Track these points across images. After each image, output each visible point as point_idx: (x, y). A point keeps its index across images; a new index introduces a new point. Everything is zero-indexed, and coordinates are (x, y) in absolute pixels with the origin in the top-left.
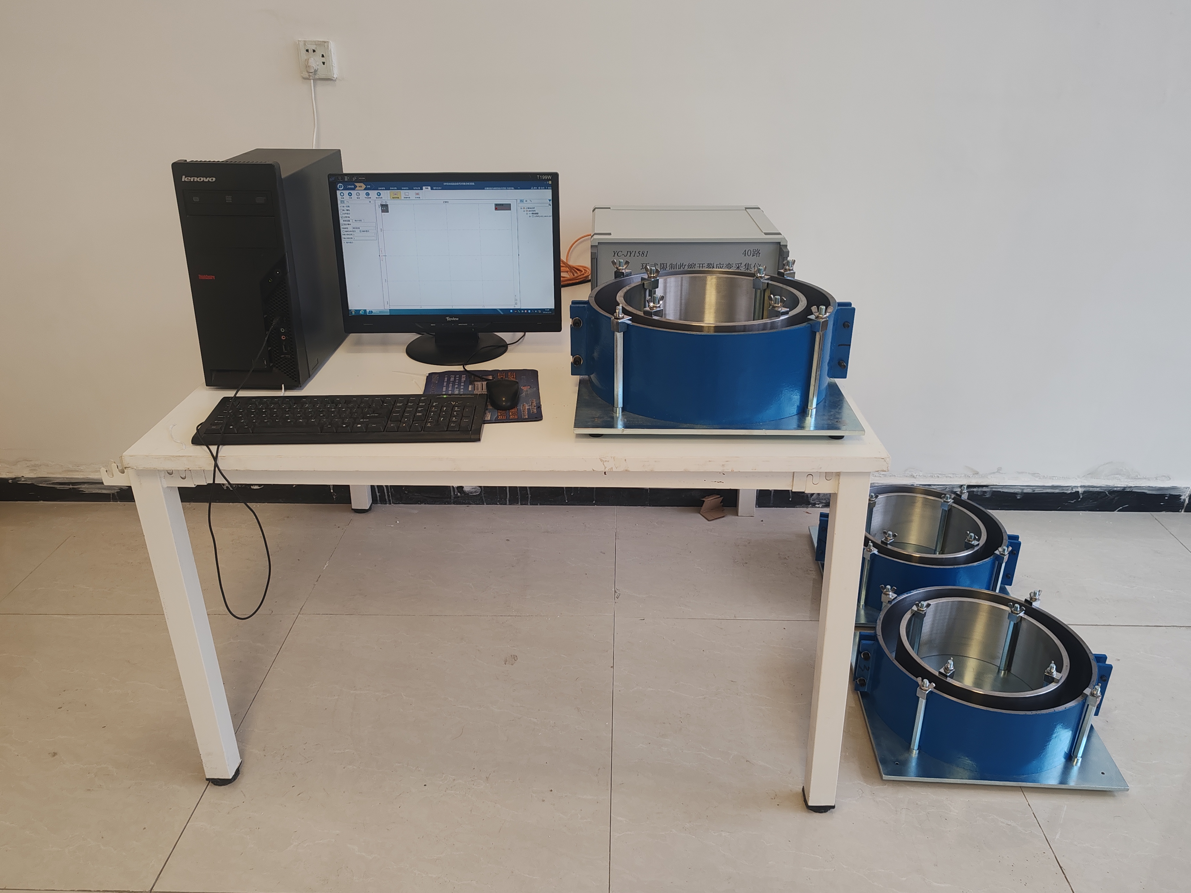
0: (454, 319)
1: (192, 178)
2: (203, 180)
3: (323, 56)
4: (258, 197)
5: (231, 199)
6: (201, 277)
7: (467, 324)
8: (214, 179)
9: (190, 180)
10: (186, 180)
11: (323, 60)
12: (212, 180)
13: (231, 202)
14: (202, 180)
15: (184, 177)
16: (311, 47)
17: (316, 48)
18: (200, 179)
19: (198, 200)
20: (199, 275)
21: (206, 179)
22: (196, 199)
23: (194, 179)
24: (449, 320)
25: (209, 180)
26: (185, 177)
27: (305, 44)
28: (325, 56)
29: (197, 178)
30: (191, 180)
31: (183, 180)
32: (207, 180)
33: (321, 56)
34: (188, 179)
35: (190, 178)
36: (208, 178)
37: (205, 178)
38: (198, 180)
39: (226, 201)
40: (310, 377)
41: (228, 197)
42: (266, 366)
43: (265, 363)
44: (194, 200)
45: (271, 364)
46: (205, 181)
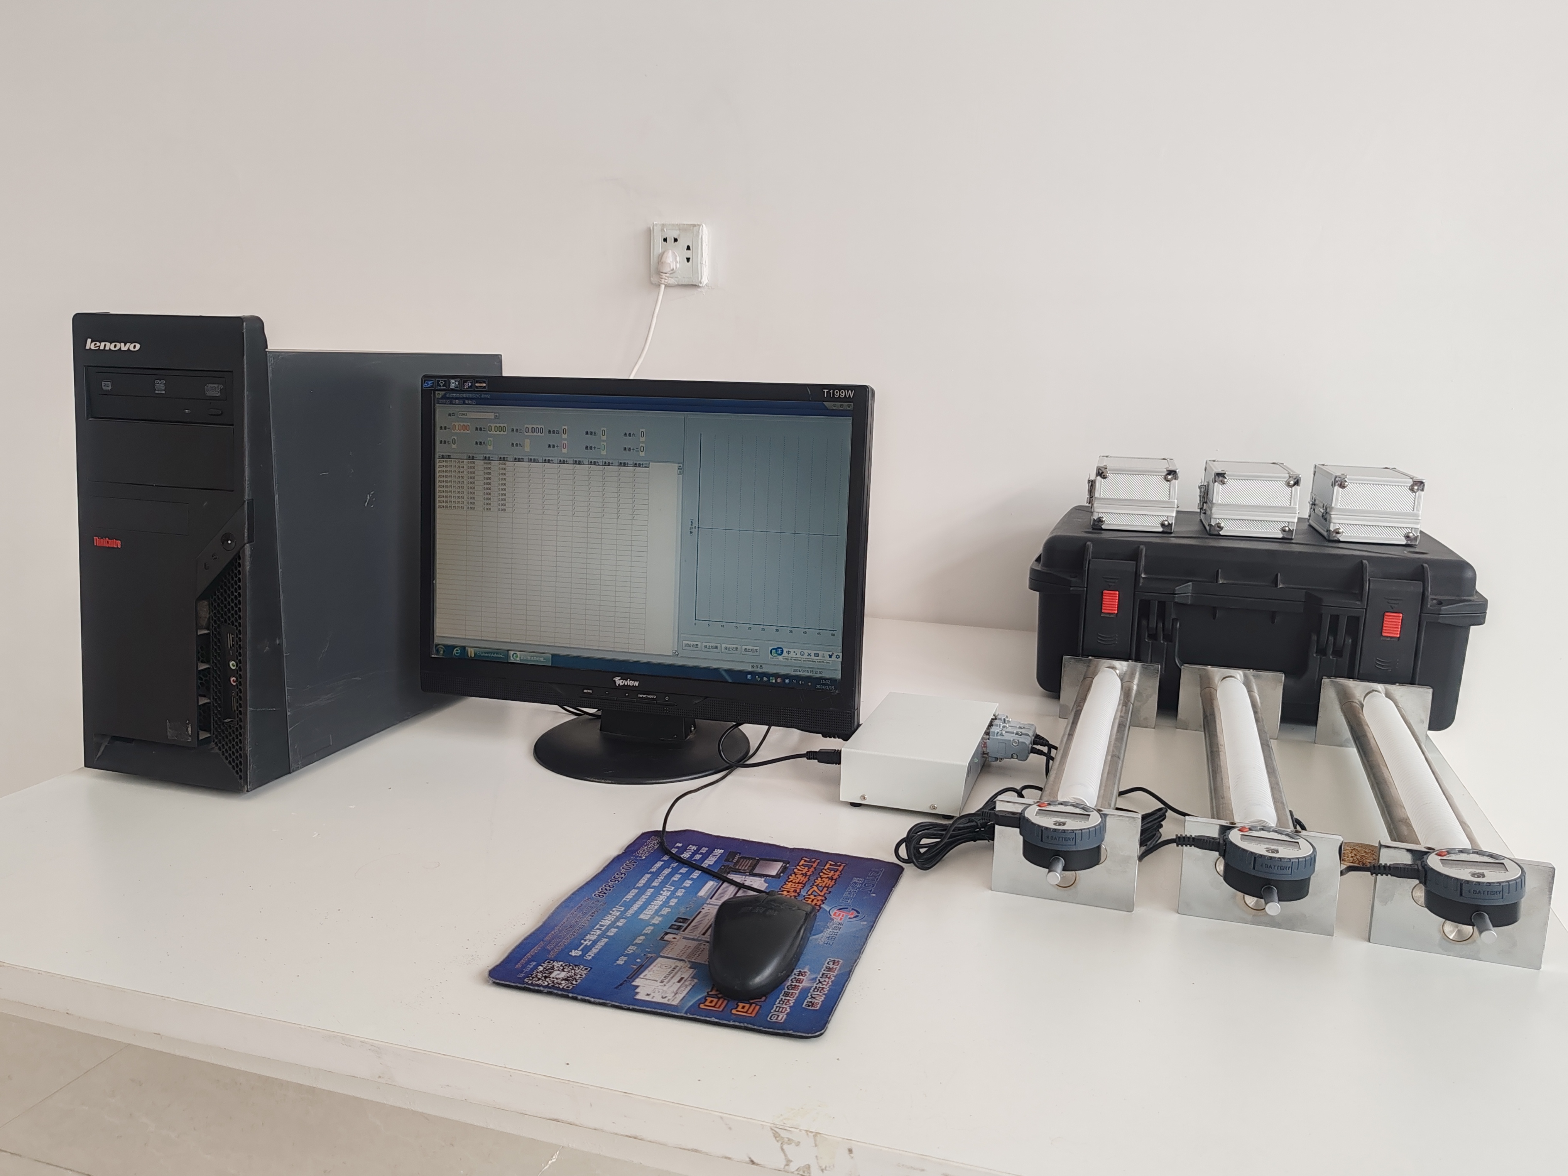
0: (630, 683)
1: (103, 344)
2: (120, 348)
3: (688, 248)
4: (210, 385)
5: (163, 388)
6: (98, 541)
7: (654, 697)
8: (138, 346)
9: (99, 346)
10: (93, 348)
11: (689, 254)
12: (135, 347)
13: (164, 392)
14: (117, 348)
15: (89, 340)
16: (671, 236)
17: (679, 235)
18: (115, 346)
19: (110, 388)
20: (95, 537)
21: (125, 345)
22: (107, 386)
23: (105, 345)
24: (619, 685)
25: (129, 348)
26: (91, 343)
27: (663, 230)
28: (691, 248)
29: (111, 343)
30: (101, 348)
31: (87, 347)
32: (125, 349)
33: (686, 247)
34: (95, 344)
35: (98, 344)
36: (128, 344)
37: (122, 344)
38: (112, 347)
39: (155, 390)
40: (290, 773)
41: (158, 383)
42: (190, 736)
43: (190, 732)
44: (103, 388)
45: (203, 735)
46: (122, 349)
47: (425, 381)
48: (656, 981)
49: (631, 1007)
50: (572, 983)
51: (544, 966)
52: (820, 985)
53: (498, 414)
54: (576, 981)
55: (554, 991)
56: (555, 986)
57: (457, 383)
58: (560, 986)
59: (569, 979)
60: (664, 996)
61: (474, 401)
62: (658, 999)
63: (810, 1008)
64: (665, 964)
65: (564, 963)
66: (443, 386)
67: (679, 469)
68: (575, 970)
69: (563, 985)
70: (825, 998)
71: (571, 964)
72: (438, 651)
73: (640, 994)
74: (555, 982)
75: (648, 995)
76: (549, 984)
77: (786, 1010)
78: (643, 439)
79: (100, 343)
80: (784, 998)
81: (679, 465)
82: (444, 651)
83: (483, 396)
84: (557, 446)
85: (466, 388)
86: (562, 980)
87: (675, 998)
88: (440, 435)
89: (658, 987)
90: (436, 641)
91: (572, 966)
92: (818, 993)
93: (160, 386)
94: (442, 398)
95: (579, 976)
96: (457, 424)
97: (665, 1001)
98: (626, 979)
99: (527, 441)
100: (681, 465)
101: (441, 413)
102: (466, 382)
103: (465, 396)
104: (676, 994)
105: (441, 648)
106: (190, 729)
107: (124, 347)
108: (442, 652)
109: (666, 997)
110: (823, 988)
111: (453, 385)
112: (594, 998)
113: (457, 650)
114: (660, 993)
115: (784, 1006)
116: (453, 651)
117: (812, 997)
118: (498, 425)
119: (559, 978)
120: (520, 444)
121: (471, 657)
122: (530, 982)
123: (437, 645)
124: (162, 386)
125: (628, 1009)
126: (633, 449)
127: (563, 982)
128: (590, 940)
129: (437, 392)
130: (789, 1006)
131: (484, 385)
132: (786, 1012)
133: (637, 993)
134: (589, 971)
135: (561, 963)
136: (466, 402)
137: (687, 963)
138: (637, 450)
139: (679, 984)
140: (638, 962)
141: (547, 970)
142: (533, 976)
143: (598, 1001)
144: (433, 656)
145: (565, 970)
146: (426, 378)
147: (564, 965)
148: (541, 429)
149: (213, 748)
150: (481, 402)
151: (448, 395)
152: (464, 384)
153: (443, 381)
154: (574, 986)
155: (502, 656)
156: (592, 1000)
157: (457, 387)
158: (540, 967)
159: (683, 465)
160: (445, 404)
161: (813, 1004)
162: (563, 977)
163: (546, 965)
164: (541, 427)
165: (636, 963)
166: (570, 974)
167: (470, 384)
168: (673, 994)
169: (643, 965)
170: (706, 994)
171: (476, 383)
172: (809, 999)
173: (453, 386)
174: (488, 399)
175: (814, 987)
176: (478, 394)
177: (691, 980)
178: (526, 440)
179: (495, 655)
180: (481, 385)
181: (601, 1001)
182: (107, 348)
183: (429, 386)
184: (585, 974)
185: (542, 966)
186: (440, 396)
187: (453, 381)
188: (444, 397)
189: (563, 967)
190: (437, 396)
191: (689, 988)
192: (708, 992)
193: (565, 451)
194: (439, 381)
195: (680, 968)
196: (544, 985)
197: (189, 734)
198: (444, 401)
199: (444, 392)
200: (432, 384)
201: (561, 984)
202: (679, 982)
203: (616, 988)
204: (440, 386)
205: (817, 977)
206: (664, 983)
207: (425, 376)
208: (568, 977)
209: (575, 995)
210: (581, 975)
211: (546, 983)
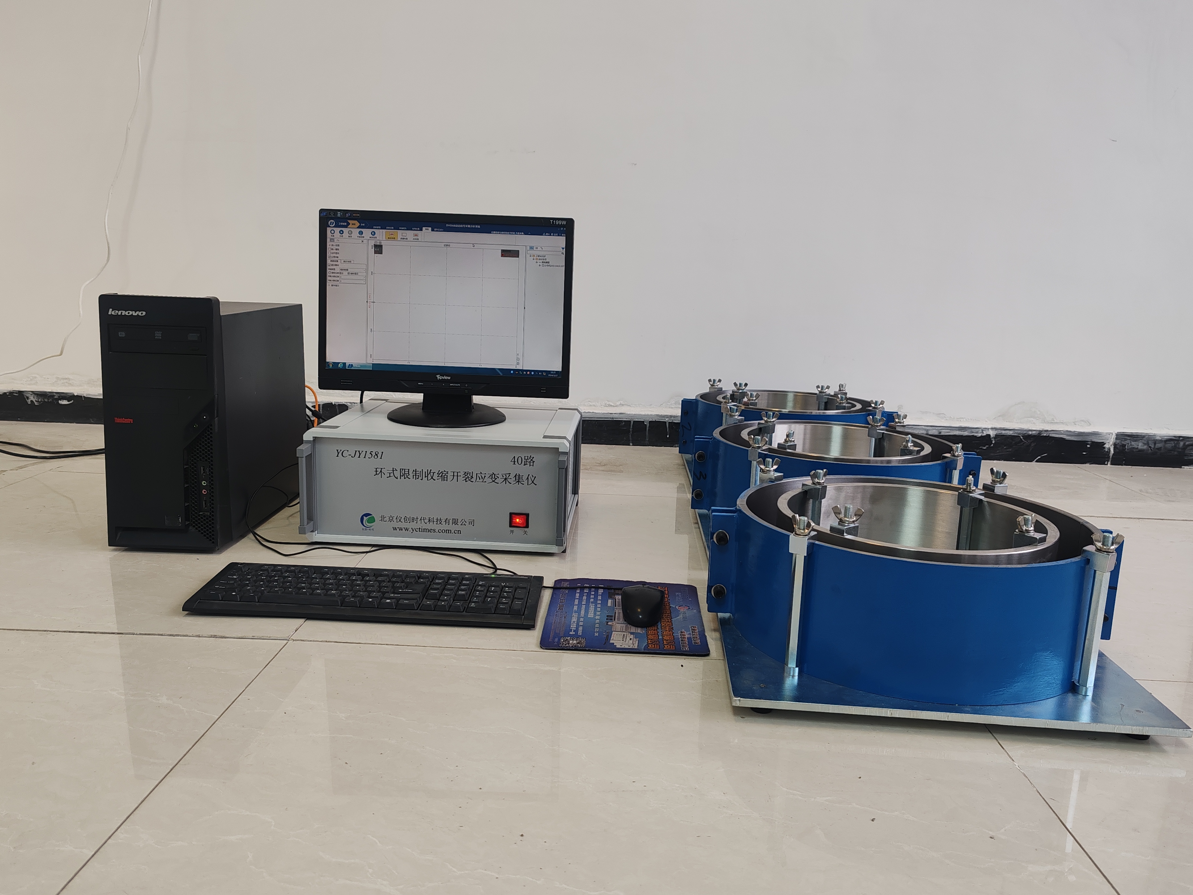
1: (120, 312)
4: (190, 334)
5: (161, 335)
6: (118, 420)
8: (144, 313)
9: (118, 313)
10: (113, 313)
12: (142, 314)
13: (161, 338)
19: (124, 335)
20: (115, 418)
21: (135, 312)
23: (122, 312)
25: (138, 314)
29: (126, 311)
30: (119, 314)
31: (110, 313)
32: (136, 314)
34: (115, 312)
35: (117, 312)
36: (137, 312)
37: (134, 312)
38: (127, 313)
39: (155, 337)
41: (157, 333)
43: (180, 521)
44: (119, 335)
46: (133, 315)
79: (118, 311)
93: (158, 335)
106: (180, 519)
107: (134, 314)
197: (179, 522)
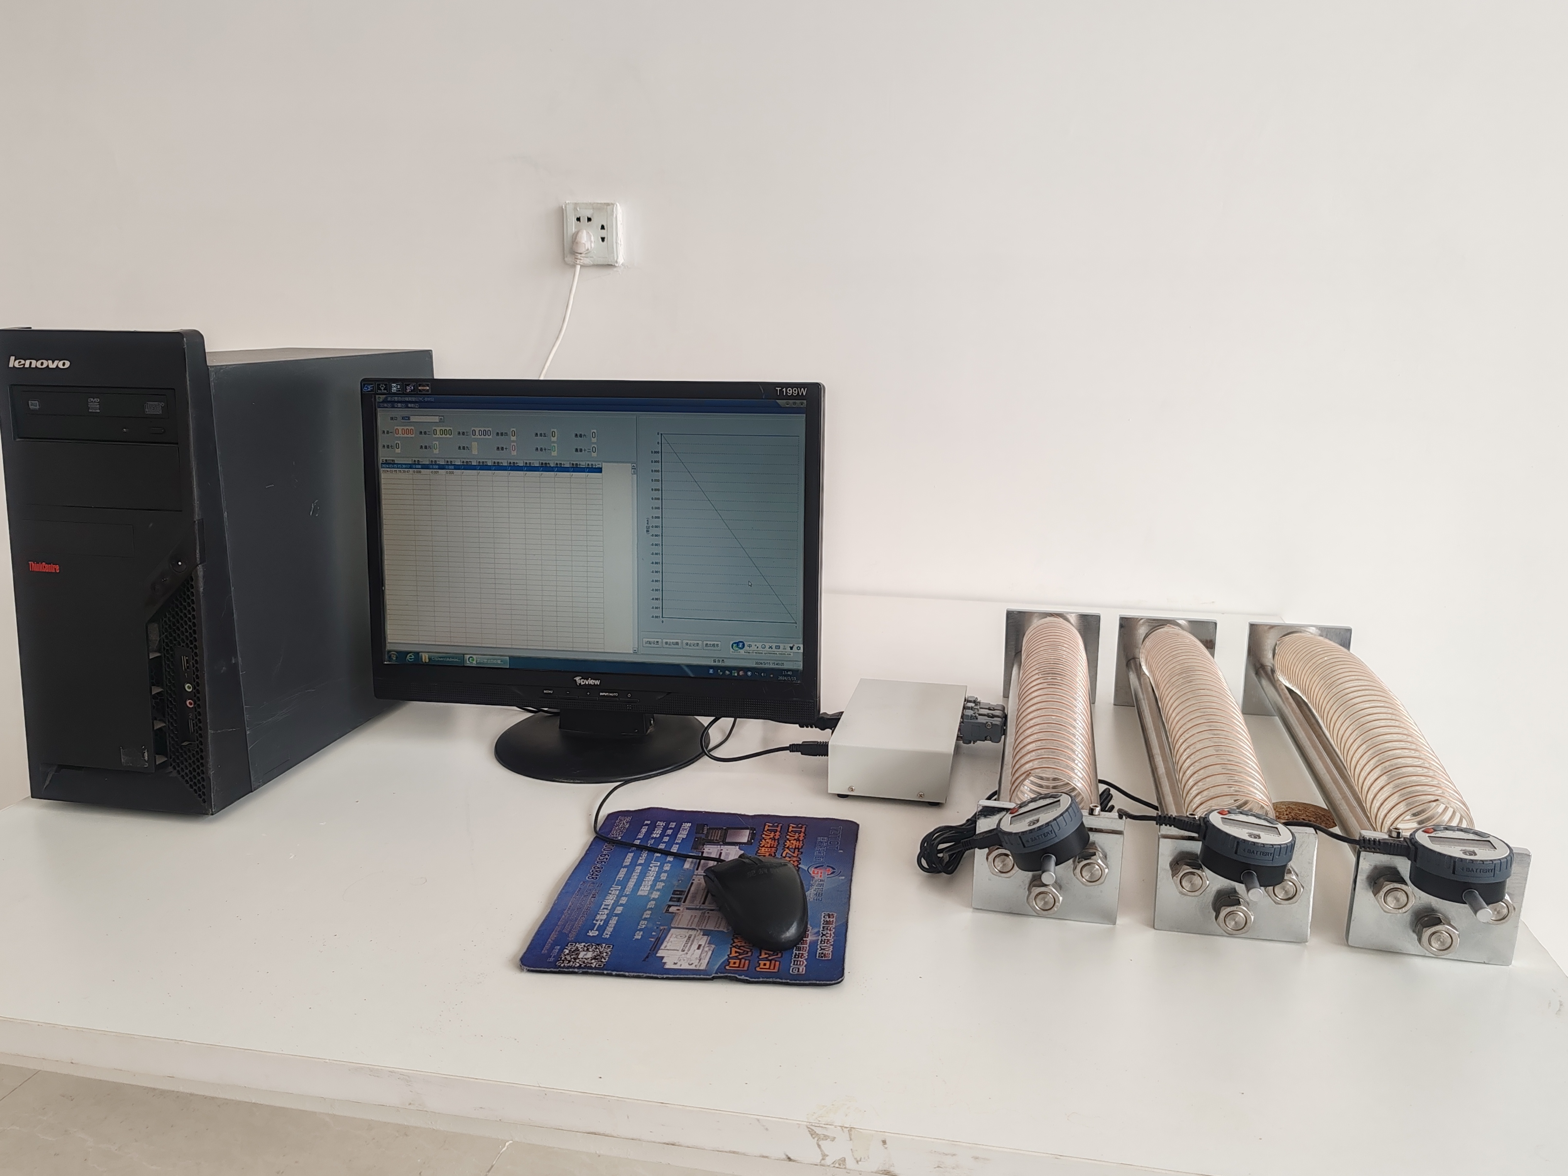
0: (592, 682)
1: (28, 362)
2: (48, 366)
3: (603, 227)
5: (98, 406)
6: (35, 567)
8: (68, 364)
9: (24, 364)
10: (17, 365)
11: (603, 233)
12: (64, 364)
13: (98, 411)
14: (45, 366)
15: (13, 358)
17: (593, 215)
18: (42, 364)
19: (38, 407)
20: (30, 562)
21: (53, 362)
22: (34, 405)
23: (31, 363)
24: (580, 684)
25: (57, 366)
26: (15, 360)
27: (575, 209)
28: (605, 227)
29: (37, 361)
30: (26, 366)
31: (11, 365)
32: (54, 366)
33: (600, 227)
34: (20, 362)
35: (23, 362)
36: (56, 362)
37: (50, 362)
38: (39, 365)
39: (89, 408)
40: (252, 792)
41: (92, 402)
42: (147, 762)
43: (146, 758)
44: (30, 407)
45: (160, 760)
46: (50, 367)
47: (364, 384)
48: (678, 950)
49: (665, 976)
50: (602, 962)
51: (569, 949)
52: (824, 937)
53: (442, 418)
54: (605, 959)
55: (585, 970)
56: (587, 966)
57: (399, 387)
58: (592, 965)
59: (597, 957)
60: (690, 963)
61: (417, 405)
62: (685, 966)
63: (823, 958)
64: (680, 935)
65: (586, 944)
66: (384, 390)
67: (632, 469)
68: (599, 949)
69: (595, 964)
70: (833, 948)
71: (593, 944)
72: (390, 657)
73: (667, 964)
74: (585, 962)
75: (675, 964)
76: (581, 965)
77: (803, 963)
78: (594, 440)
79: (25, 360)
80: (797, 952)
81: (633, 465)
82: (397, 657)
83: (426, 399)
84: (506, 449)
85: (408, 391)
86: (591, 960)
87: (701, 963)
88: (382, 440)
89: (681, 955)
90: (389, 647)
91: (595, 946)
92: (826, 944)
93: (94, 405)
94: (383, 402)
95: (605, 954)
96: (400, 428)
97: (692, 967)
98: (649, 951)
99: (475, 444)
100: (635, 465)
101: (383, 417)
102: (408, 385)
103: (407, 400)
104: (700, 960)
105: (394, 654)
106: (146, 754)
107: (52, 365)
108: (394, 659)
109: (692, 964)
110: (828, 940)
111: (395, 388)
112: (628, 972)
113: (411, 656)
114: (685, 961)
115: (800, 959)
116: (406, 657)
117: (822, 949)
118: (443, 428)
119: (588, 958)
120: (467, 447)
121: (425, 662)
122: (562, 965)
123: (389, 652)
124: (96, 405)
125: (663, 979)
126: (585, 450)
127: (593, 961)
128: (601, 921)
129: (377, 396)
130: (805, 959)
131: (428, 388)
132: (804, 964)
133: (665, 963)
134: (612, 948)
135: (583, 944)
136: (409, 405)
137: (699, 931)
138: (589, 450)
139: (700, 951)
140: (654, 935)
141: (573, 952)
142: (563, 959)
143: (632, 974)
144: (386, 663)
145: (590, 950)
146: (365, 382)
147: (586, 945)
148: (489, 432)
149: (172, 772)
150: (424, 405)
151: (389, 399)
152: (406, 388)
153: (383, 385)
154: (605, 963)
155: (457, 660)
156: (627, 974)
157: (399, 391)
158: (565, 950)
159: (637, 465)
160: (387, 407)
161: (825, 955)
162: (591, 956)
163: (570, 948)
164: (489, 429)
165: (653, 937)
166: (596, 953)
167: (412, 388)
168: (698, 961)
169: (660, 938)
170: (727, 957)
171: (419, 386)
172: (820, 950)
173: (394, 390)
174: (432, 402)
175: (820, 940)
176: (420, 397)
177: (708, 946)
178: (473, 443)
179: (451, 660)
180: (425, 388)
181: (635, 974)
182: (33, 366)
183: (369, 390)
184: (610, 951)
185: (567, 949)
186: (381, 400)
187: (395, 385)
188: (385, 401)
189: (587, 947)
190: (377, 400)
191: (710, 953)
192: (728, 955)
193: (514, 453)
194: (380, 384)
195: (695, 937)
196: (576, 966)
197: (145, 760)
198: (386, 405)
199: (384, 396)
200: (372, 388)
201: (592, 963)
202: (698, 948)
203: (644, 960)
204: (381, 390)
205: (819, 931)
206: (686, 951)
207: (363, 380)
208: (596, 956)
209: (609, 972)
210: (606, 952)
211: (578, 965)
